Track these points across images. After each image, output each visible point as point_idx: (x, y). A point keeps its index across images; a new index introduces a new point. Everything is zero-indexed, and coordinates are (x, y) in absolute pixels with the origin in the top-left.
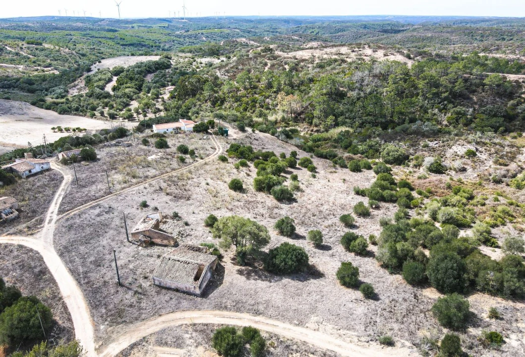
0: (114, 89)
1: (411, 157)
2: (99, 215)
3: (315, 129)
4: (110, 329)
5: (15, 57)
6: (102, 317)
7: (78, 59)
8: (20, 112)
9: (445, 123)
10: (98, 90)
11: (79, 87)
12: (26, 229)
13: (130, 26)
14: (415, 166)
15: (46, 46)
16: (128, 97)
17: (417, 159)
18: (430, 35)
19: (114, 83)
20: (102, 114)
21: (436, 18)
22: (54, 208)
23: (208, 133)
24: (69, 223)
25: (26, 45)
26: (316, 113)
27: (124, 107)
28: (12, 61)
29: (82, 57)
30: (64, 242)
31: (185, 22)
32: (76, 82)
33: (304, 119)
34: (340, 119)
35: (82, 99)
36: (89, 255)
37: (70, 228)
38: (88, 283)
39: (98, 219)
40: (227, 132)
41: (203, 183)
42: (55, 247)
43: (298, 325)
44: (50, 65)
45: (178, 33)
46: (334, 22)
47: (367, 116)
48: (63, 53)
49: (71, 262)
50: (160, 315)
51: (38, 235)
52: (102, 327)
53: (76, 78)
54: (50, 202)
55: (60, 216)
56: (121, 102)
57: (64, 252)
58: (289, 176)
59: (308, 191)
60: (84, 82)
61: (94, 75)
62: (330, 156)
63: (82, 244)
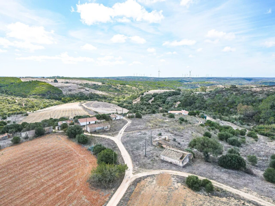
0: (152, 102)
2: (140, 135)
4: (139, 169)
5: (115, 90)
6: (137, 165)
8: (113, 107)
10: (145, 102)
11: (137, 101)
12: (111, 134)
13: (163, 80)
15: (127, 86)
16: (158, 105)
19: (153, 99)
22: (123, 130)
23: (195, 116)
24: (128, 135)
25: (119, 85)
28: (113, 91)
29: (140, 91)
30: (125, 140)
31: (190, 79)
32: (136, 99)
33: (254, 119)
35: (138, 105)
36: (134, 146)
37: (128, 137)
38: (133, 154)
39: (140, 136)
40: (206, 117)
41: (190, 132)
42: (121, 141)
43: (235, 188)
48: (133, 89)
49: (127, 146)
50: (162, 169)
51: (116, 137)
52: (136, 167)
53: (137, 97)
54: (121, 128)
55: (125, 133)
56: (155, 107)
57: (124, 143)
60: (140, 99)
61: (145, 96)
63: (132, 142)
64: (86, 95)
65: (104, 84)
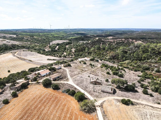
1: (150, 68)
3: (119, 61)
5: (27, 40)
7: (43, 41)
8: (36, 55)
9: (157, 60)
10: (54, 50)
11: (47, 48)
13: (54, 31)
14: (152, 71)
15: (35, 37)
16: (63, 51)
17: (152, 69)
18: (145, 35)
19: (57, 48)
20: (57, 56)
21: (145, 29)
22: (69, 76)
25: (29, 37)
26: (120, 57)
27: (63, 54)
28: (26, 41)
31: (69, 30)
33: (116, 58)
34: (127, 58)
35: (50, 52)
36: (83, 86)
37: (75, 80)
39: (80, 79)
40: (98, 61)
41: (100, 73)
42: (75, 84)
43: (137, 100)
44: (36, 42)
45: (68, 33)
46: (113, 30)
47: (134, 58)
48: (39, 39)
51: (69, 82)
53: (46, 46)
54: (67, 75)
55: (72, 78)
56: (61, 53)
58: (119, 72)
59: (125, 75)
60: (49, 47)
61: (51, 45)
62: (127, 68)
63: (80, 84)
64: (9, 46)
65: (18, 36)
